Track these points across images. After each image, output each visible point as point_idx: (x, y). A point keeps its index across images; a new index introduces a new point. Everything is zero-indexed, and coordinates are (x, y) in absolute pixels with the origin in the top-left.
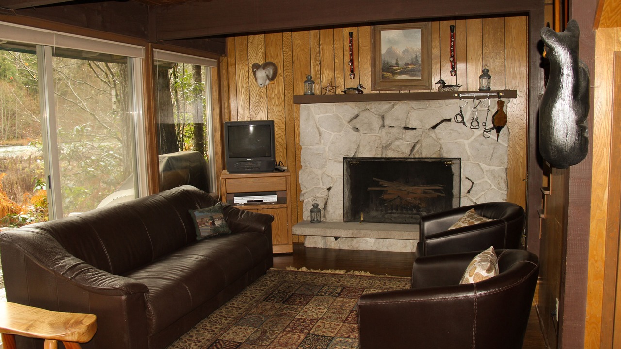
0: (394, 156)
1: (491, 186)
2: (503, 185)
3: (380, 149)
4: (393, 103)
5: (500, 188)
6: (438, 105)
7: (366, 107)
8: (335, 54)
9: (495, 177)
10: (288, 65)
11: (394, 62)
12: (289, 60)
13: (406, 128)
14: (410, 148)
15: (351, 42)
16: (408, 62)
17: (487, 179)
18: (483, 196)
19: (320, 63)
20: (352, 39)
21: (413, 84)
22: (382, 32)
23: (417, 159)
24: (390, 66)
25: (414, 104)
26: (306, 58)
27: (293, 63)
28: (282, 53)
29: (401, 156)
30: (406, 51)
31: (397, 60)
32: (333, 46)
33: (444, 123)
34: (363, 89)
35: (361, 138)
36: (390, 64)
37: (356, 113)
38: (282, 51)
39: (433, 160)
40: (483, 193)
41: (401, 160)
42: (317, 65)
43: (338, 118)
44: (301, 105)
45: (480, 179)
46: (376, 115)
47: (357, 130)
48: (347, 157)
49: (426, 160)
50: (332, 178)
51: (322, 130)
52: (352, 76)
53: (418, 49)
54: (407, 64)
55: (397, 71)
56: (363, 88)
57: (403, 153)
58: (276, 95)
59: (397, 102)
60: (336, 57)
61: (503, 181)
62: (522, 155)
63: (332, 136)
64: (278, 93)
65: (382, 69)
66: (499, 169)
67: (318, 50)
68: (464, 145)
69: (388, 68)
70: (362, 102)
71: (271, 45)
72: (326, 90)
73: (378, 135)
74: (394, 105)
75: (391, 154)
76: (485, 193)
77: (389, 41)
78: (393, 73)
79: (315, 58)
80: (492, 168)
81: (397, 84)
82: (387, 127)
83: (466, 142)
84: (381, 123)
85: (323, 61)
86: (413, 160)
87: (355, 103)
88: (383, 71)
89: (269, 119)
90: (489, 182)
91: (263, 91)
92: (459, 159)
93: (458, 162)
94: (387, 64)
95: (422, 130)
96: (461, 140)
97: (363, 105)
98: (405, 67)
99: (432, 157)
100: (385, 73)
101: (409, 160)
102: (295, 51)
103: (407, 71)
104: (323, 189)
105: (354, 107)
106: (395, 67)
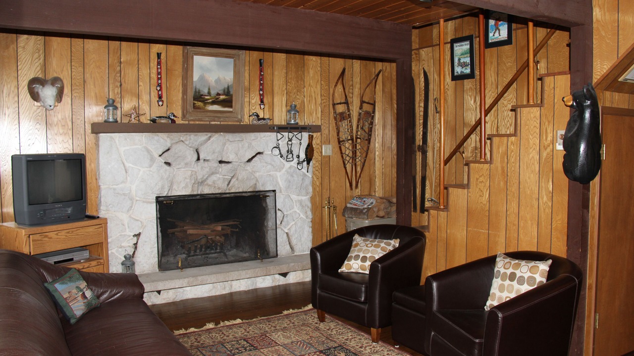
0: (210, 192)
1: (300, 215)
2: (310, 213)
3: (197, 185)
4: (209, 134)
5: (307, 217)
6: (253, 138)
7: (179, 139)
8: (139, 76)
9: (303, 207)
10: (78, 84)
11: (206, 91)
12: (79, 78)
13: (221, 162)
14: (227, 183)
15: (159, 63)
16: (219, 92)
17: (297, 209)
18: (294, 225)
19: (121, 85)
20: (160, 61)
21: (225, 115)
22: (195, 57)
23: (233, 194)
24: (202, 95)
25: (230, 136)
26: (102, 77)
27: (84, 81)
28: (69, 68)
29: (217, 191)
30: (218, 81)
31: (209, 89)
32: (137, 66)
33: (258, 156)
34: (175, 119)
35: (174, 173)
36: (202, 93)
37: (169, 145)
38: (69, 64)
39: (249, 194)
40: (293, 223)
41: (218, 195)
42: (117, 87)
43: (148, 151)
44: (101, 134)
45: (290, 210)
46: (190, 147)
47: (168, 164)
48: (161, 195)
49: (244, 194)
50: (141, 222)
51: (127, 165)
52: (161, 103)
53: (230, 79)
54: (218, 94)
55: (208, 101)
56: (176, 117)
57: (219, 188)
58: (60, 121)
59: (214, 134)
60: (140, 80)
61: (309, 210)
62: (318, 184)
63: (141, 173)
64: (62, 119)
65: (194, 97)
66: (306, 199)
67: (118, 68)
68: (277, 177)
69: (199, 97)
70: (176, 133)
71: (54, 56)
72: (131, 117)
73: (193, 169)
74: (210, 137)
75: (206, 190)
76: (296, 223)
77: (202, 68)
78: (204, 101)
79: (114, 78)
80: (300, 198)
81: (209, 114)
82: (201, 161)
83: (278, 174)
84: (196, 157)
85: (125, 82)
86: (228, 195)
87: (167, 134)
88: (194, 100)
89: (49, 153)
90: (298, 211)
91: (40, 114)
92: (274, 191)
93: (272, 194)
94: (199, 92)
95: (238, 163)
96: (273, 173)
97: (176, 136)
98: (217, 97)
99: (249, 190)
100: (196, 102)
101: (225, 196)
102: (88, 67)
103: (218, 102)
104: (130, 236)
105: (166, 138)
106: (206, 96)
